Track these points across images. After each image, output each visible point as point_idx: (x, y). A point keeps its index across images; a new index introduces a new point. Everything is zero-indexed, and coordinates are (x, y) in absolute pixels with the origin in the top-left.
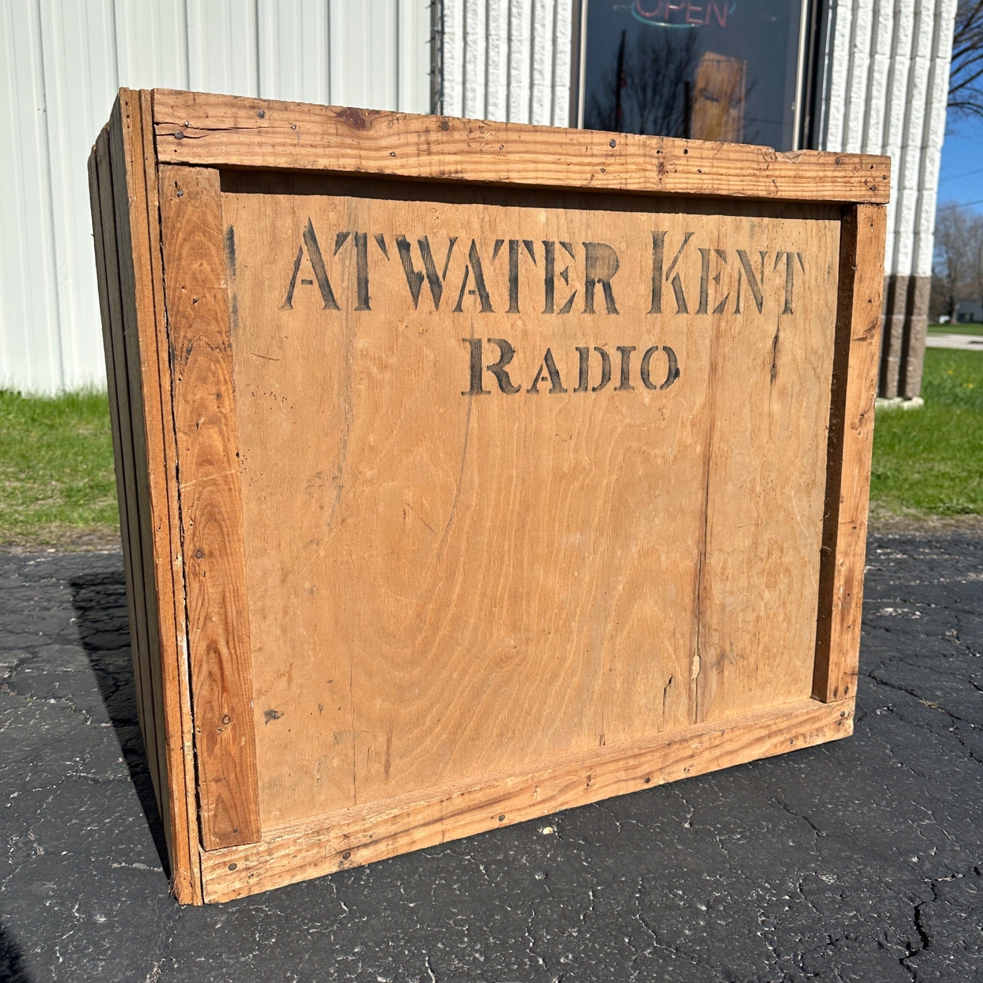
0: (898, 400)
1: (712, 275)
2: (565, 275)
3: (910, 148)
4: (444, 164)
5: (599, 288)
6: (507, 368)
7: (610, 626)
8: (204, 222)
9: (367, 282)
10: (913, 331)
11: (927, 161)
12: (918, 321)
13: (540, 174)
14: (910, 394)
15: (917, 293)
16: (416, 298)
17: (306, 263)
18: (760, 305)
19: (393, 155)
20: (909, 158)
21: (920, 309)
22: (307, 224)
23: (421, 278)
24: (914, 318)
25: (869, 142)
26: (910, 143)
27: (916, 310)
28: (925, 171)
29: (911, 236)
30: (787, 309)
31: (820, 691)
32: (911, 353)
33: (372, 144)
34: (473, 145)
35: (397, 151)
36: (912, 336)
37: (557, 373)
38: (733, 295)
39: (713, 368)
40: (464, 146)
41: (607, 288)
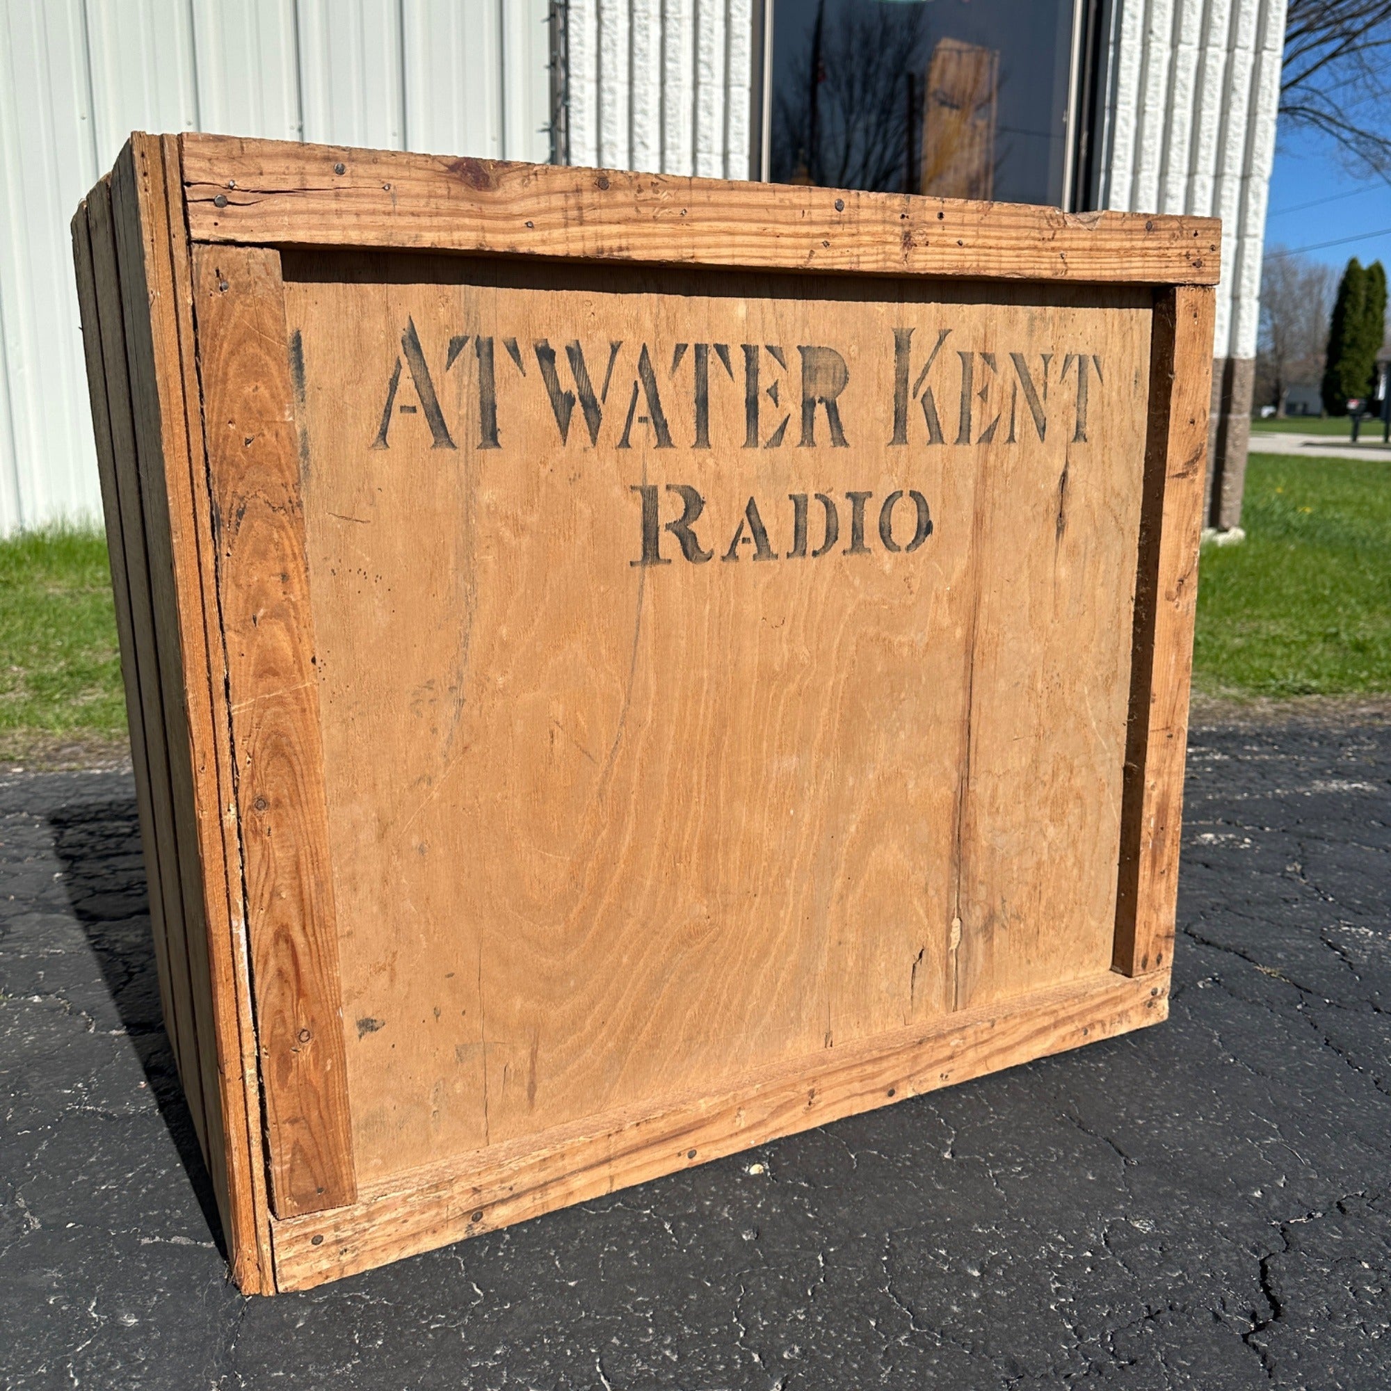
0: (1209, 532)
1: (977, 388)
2: (773, 393)
3: (1226, 178)
4: (603, 237)
5: (820, 410)
6: (693, 527)
7: (838, 883)
8: (259, 326)
9: (494, 407)
10: (1231, 435)
11: (1250, 195)
12: (1238, 422)
13: (737, 251)
14: (1226, 523)
15: (1236, 382)
16: (564, 428)
17: (406, 382)
18: (1042, 430)
19: (530, 226)
20: (1225, 192)
21: (1240, 404)
22: (406, 325)
23: (570, 400)
24: (1232, 417)
25: (1171, 169)
26: (1227, 170)
27: (1234, 406)
28: (1246, 211)
29: (1228, 303)
30: (1079, 435)
31: (1123, 960)
32: (1228, 466)
33: (499, 209)
34: (643, 210)
35: (535, 220)
36: (1229, 442)
37: (764, 531)
38: (1006, 417)
39: (979, 519)
40: (630, 212)
41: (832, 409)
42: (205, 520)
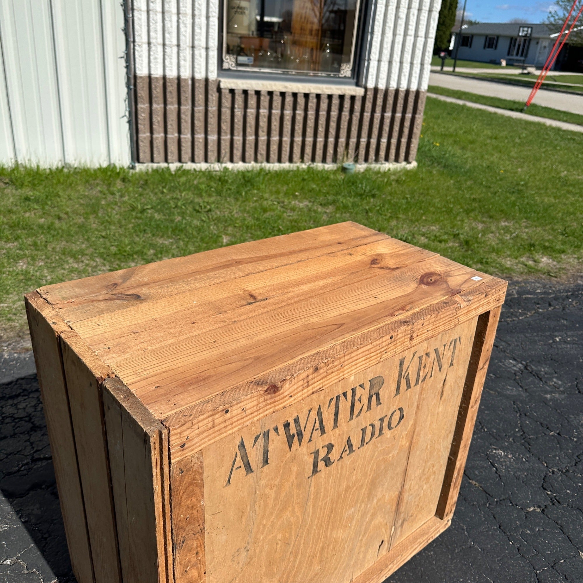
0: (404, 163)
1: (423, 365)
2: (360, 400)
3: (423, 11)
4: (314, 388)
5: (374, 397)
6: (329, 456)
7: (361, 537)
8: (194, 480)
9: (268, 451)
10: (416, 124)
11: (432, 20)
12: (419, 118)
14: (410, 160)
15: (420, 101)
16: (290, 447)
17: (239, 459)
18: (440, 369)
19: (291, 396)
20: (422, 18)
21: (420, 110)
22: (240, 440)
23: (294, 436)
24: (417, 116)
25: (401, 6)
26: (423, 8)
27: (418, 112)
28: (429, 26)
29: (419, 66)
30: (452, 364)
31: (440, 513)
32: (413, 136)
33: (281, 396)
34: (328, 372)
35: (292, 394)
36: (415, 126)
37: (352, 445)
38: (430, 372)
39: (418, 406)
40: (325, 374)
41: (378, 395)
42: (170, 549)
